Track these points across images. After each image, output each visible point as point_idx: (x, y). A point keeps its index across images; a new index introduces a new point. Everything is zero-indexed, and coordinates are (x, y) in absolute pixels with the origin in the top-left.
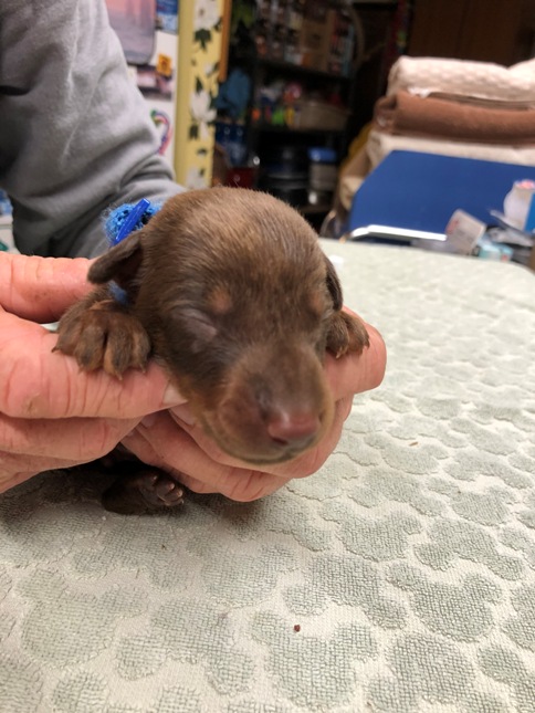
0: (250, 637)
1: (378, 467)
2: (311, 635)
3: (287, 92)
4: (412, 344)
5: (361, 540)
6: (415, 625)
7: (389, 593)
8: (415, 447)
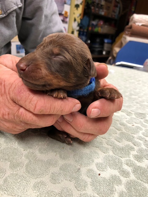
0: (86, 176)
1: (123, 131)
2: (103, 177)
3: (99, 23)
4: (133, 97)
5: (117, 151)
6: (133, 177)
7: (125, 167)
8: (133, 126)
